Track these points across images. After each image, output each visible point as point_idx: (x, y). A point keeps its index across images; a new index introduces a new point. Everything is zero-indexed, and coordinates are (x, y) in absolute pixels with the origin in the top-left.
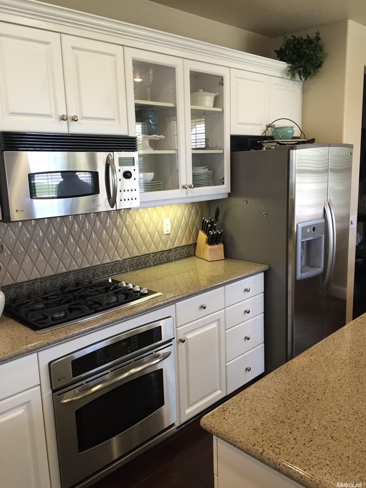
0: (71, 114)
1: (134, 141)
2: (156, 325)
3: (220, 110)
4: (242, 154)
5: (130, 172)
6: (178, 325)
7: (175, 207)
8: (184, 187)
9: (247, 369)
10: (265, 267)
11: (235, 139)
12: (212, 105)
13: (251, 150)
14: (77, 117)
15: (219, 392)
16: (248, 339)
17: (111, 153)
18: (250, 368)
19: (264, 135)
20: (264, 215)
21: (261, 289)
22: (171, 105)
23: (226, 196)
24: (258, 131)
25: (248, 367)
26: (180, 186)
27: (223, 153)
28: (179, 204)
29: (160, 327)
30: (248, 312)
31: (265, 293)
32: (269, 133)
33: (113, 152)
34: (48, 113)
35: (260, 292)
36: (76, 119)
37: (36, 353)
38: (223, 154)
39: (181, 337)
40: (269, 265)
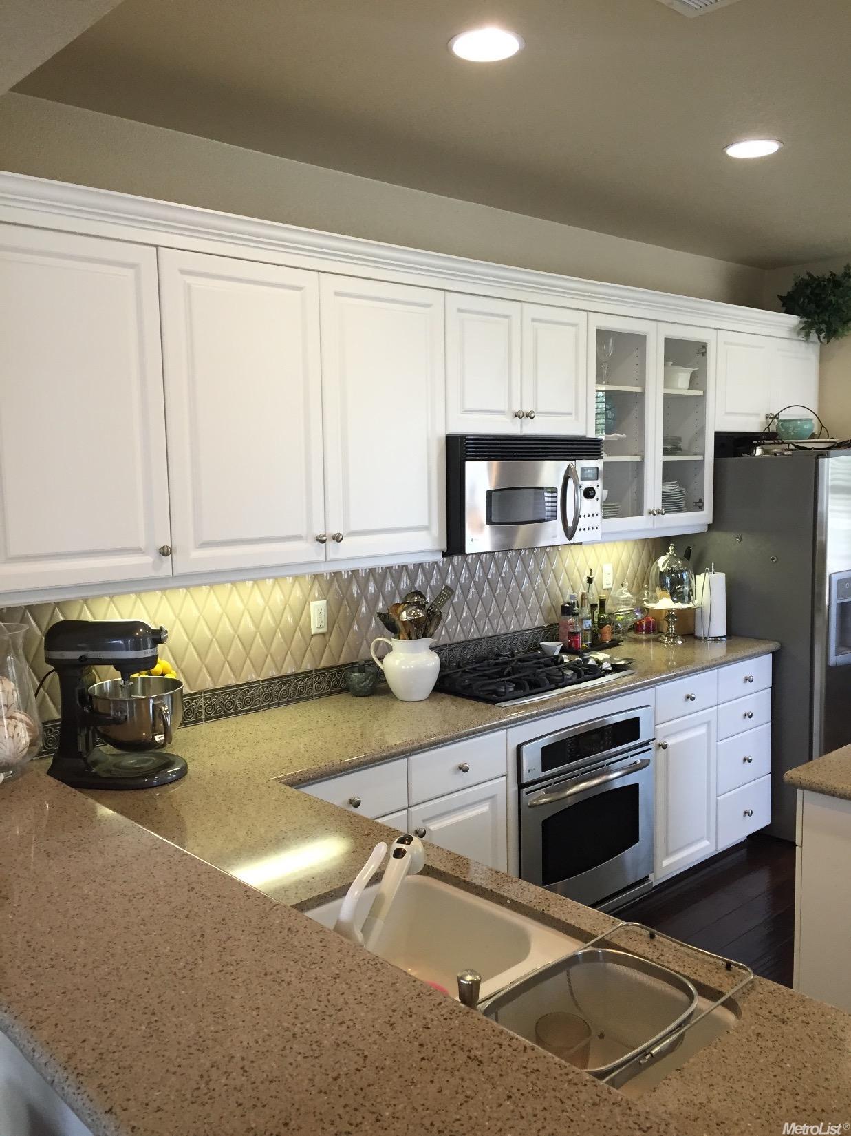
0: (527, 409)
1: (599, 445)
2: (633, 715)
3: (700, 393)
4: (731, 461)
5: (592, 489)
6: (658, 721)
7: (620, 545)
8: (651, 513)
9: (745, 813)
10: (773, 646)
11: (721, 438)
12: (687, 386)
13: (742, 456)
14: (533, 412)
15: (705, 843)
16: (750, 761)
17: (573, 462)
18: (752, 812)
19: (767, 431)
20: (773, 559)
21: (768, 681)
22: (638, 389)
23: (705, 529)
24: (753, 425)
25: (748, 809)
26: (646, 511)
27: (704, 460)
28: (626, 541)
29: (638, 719)
30: (750, 717)
31: (773, 688)
32: (773, 429)
33: (575, 460)
34: (502, 408)
35: (766, 686)
36: (533, 415)
37: (505, 731)
38: (702, 462)
39: (659, 740)
40: (779, 641)
